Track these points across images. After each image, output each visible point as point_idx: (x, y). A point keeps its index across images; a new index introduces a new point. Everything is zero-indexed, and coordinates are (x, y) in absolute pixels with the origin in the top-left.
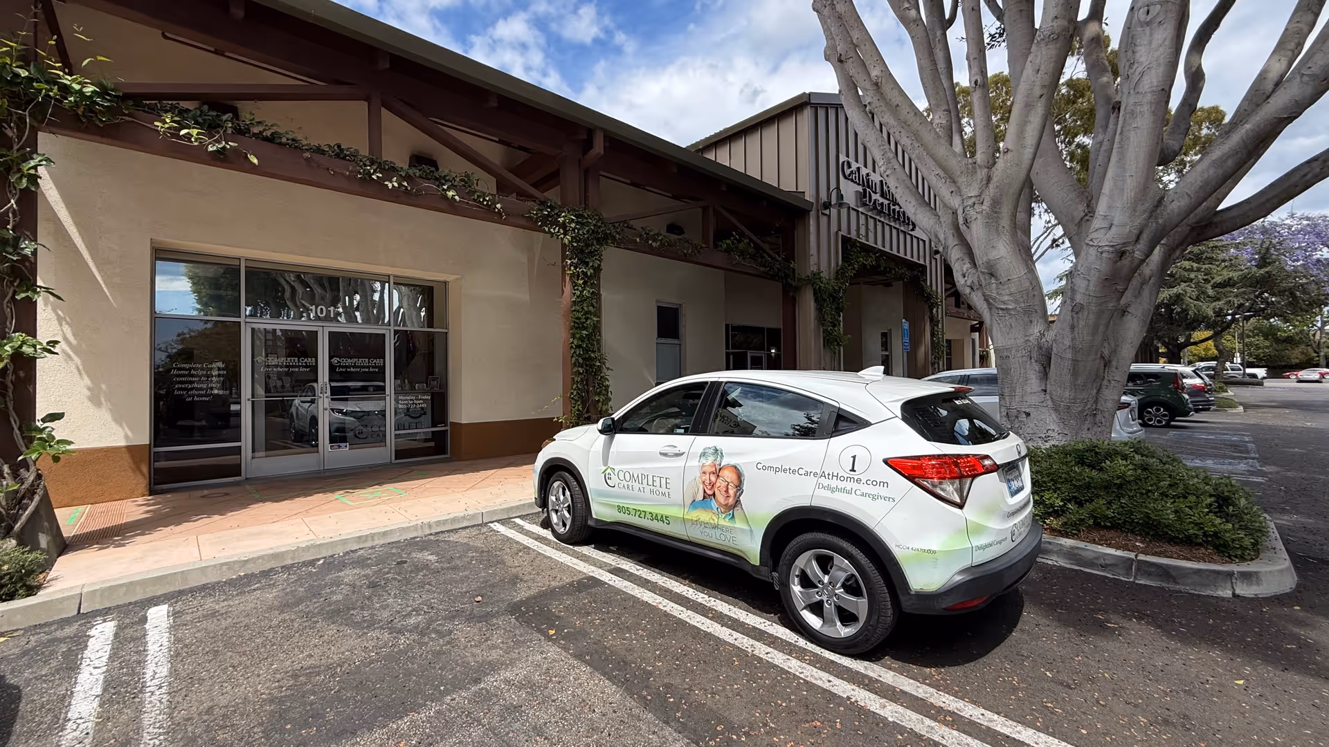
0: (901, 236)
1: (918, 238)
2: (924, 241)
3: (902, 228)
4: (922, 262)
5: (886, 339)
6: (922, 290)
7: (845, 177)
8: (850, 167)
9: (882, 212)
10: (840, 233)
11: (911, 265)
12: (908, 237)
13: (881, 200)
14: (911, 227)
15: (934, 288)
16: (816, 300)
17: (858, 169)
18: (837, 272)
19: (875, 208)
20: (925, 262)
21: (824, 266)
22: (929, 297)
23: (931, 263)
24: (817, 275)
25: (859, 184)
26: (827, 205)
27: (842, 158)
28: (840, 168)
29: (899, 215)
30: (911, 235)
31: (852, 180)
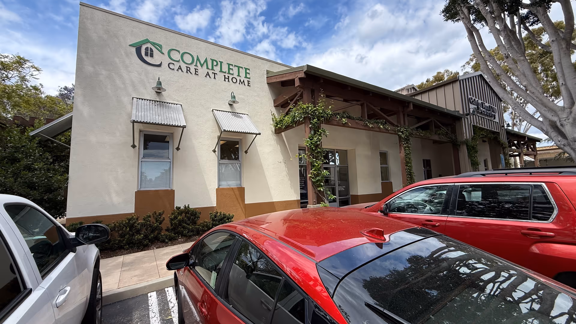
0: (490, 121)
1: (495, 122)
2: (498, 123)
3: (490, 119)
4: (498, 131)
5: (485, 162)
6: (499, 142)
7: (471, 103)
8: (472, 99)
9: (484, 114)
10: (472, 124)
11: (494, 133)
12: (492, 122)
13: (483, 110)
14: (493, 118)
15: (503, 141)
16: (468, 150)
17: (474, 99)
18: (472, 138)
19: (482, 113)
20: (499, 130)
21: (468, 137)
22: (502, 145)
23: (501, 131)
24: (467, 140)
25: (475, 105)
26: (467, 115)
27: (469, 97)
28: (469, 100)
29: (490, 114)
30: (493, 121)
31: (473, 104)
